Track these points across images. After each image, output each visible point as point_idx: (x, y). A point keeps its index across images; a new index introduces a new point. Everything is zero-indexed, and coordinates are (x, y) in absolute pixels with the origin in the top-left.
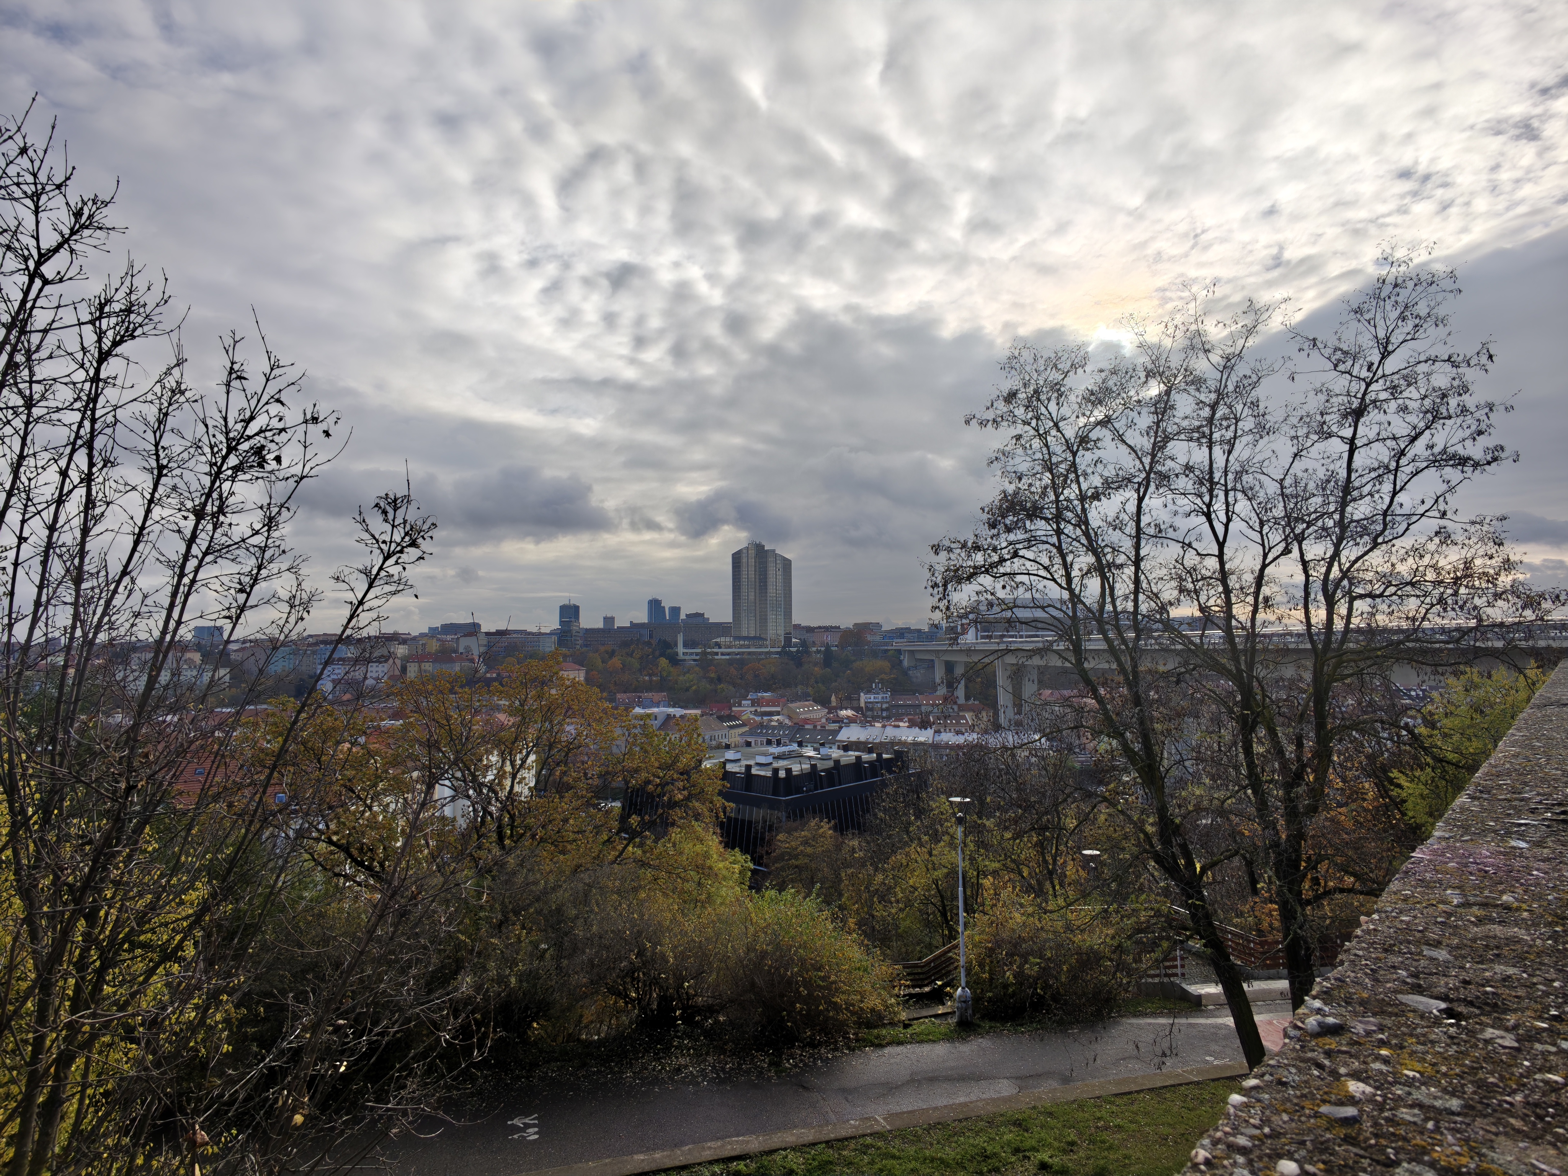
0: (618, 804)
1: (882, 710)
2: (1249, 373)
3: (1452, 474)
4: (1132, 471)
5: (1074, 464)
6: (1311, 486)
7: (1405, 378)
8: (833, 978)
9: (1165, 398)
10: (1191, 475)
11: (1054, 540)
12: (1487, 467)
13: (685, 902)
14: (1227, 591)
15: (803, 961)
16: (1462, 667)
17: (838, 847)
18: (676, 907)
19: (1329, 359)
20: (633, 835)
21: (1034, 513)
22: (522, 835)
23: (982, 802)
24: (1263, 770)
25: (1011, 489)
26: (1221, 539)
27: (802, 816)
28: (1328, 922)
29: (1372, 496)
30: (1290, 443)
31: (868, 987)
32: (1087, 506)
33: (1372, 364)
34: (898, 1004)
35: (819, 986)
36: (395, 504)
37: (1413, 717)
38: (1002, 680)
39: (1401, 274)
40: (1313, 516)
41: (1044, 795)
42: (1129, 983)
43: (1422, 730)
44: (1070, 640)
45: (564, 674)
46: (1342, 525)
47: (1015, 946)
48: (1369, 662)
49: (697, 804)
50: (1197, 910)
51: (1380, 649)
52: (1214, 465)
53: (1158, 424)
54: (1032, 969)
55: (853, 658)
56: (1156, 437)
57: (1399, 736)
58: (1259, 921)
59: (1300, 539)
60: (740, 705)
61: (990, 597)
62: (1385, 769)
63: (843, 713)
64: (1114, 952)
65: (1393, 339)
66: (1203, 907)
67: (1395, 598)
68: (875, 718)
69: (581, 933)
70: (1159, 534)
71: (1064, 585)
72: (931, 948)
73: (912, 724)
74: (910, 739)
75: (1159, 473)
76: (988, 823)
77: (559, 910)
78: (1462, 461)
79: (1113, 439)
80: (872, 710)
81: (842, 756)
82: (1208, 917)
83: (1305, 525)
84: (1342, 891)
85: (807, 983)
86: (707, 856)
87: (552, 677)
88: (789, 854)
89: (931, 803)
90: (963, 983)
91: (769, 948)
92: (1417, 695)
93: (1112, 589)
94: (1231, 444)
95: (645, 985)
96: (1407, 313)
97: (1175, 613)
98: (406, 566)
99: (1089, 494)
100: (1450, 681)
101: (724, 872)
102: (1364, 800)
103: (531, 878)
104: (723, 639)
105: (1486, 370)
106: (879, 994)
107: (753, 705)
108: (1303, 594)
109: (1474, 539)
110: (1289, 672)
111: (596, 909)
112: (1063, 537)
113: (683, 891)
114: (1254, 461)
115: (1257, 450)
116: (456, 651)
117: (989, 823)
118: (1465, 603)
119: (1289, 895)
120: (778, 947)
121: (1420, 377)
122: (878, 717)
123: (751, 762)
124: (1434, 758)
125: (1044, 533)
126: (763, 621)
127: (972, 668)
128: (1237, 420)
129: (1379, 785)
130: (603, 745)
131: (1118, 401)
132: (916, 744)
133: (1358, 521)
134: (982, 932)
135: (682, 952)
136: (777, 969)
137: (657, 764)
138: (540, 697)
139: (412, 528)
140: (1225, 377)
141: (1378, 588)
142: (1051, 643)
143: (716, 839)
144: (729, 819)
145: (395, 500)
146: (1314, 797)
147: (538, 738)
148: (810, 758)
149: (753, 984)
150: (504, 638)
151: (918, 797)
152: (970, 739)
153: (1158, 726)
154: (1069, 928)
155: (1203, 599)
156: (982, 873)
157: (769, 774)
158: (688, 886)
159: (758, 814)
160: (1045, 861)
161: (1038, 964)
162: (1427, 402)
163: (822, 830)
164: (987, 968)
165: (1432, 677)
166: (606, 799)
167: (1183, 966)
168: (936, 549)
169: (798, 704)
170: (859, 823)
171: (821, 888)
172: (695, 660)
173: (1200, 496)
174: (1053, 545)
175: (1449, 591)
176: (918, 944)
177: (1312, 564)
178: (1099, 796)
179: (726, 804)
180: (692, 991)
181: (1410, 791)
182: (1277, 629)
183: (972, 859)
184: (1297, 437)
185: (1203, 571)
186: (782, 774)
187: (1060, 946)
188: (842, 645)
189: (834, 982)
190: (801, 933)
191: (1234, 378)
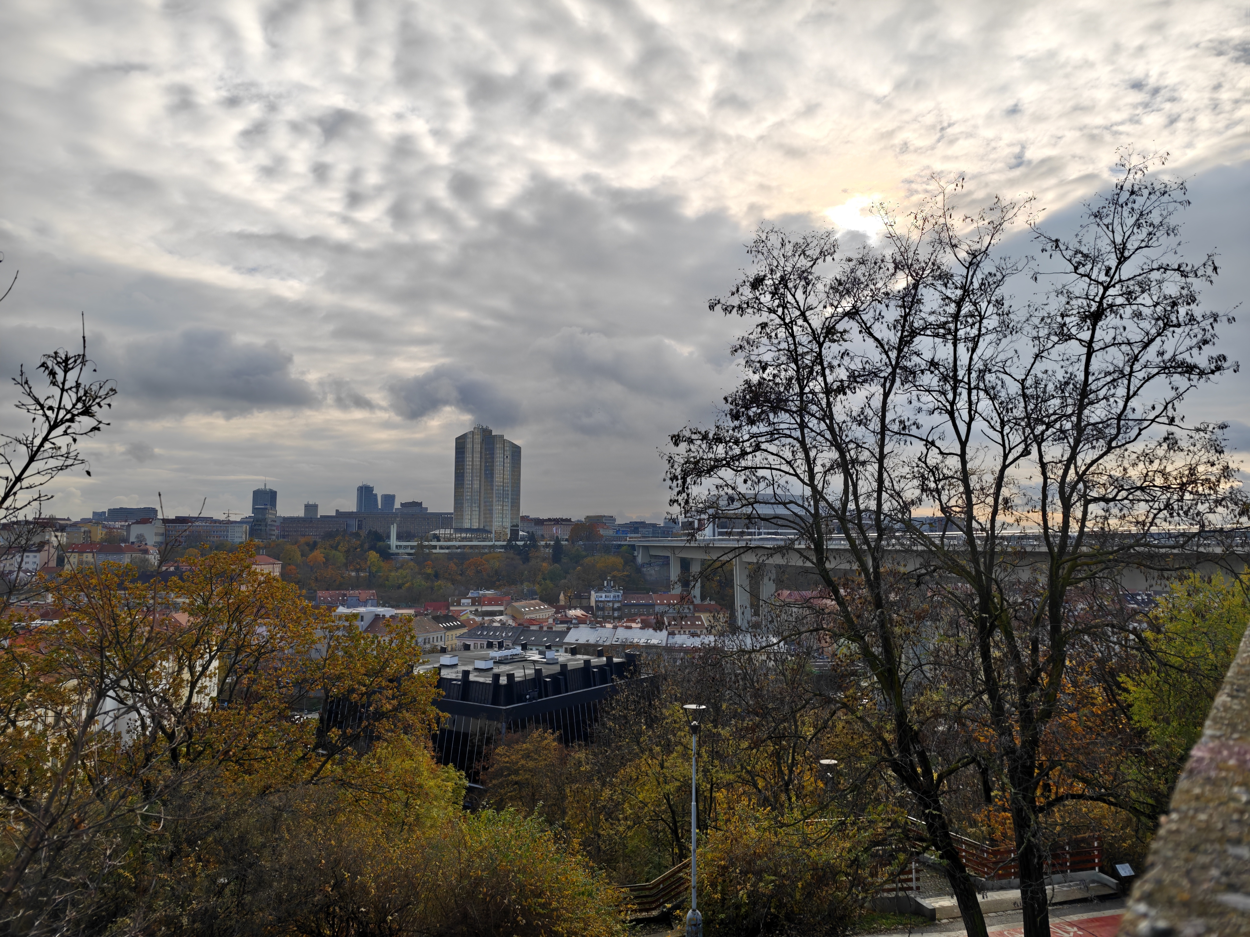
0: (316, 716)
1: (614, 610)
2: (993, 271)
3: (1179, 380)
4: (878, 365)
5: (820, 354)
6: (1051, 387)
7: (1140, 284)
8: (554, 904)
9: (913, 292)
10: (937, 372)
11: (797, 434)
12: (1211, 376)
13: (390, 825)
14: (968, 492)
15: (522, 887)
16: (1185, 573)
17: (563, 761)
18: (380, 831)
19: (1070, 261)
20: (332, 750)
21: (779, 405)
22: (201, 753)
23: (717, 709)
24: (999, 675)
25: (755, 379)
26: (963, 438)
27: (524, 727)
28: (1058, 828)
29: (1108, 400)
30: (1031, 343)
31: (592, 913)
32: (831, 399)
33: (1110, 269)
34: (624, 930)
35: (538, 914)
36: (66, 364)
37: (1140, 622)
38: (740, 579)
39: (1137, 182)
40: (1053, 418)
41: (782, 702)
42: (864, 899)
43: (1149, 635)
44: (813, 540)
45: (258, 568)
46: (1079, 428)
47: (749, 863)
48: (1100, 566)
49: (407, 715)
50: (933, 820)
51: (1111, 553)
52: (958, 363)
53: (905, 317)
54: (766, 887)
55: (584, 553)
56: (903, 331)
57: (1127, 639)
58: (992, 831)
59: (1039, 440)
60: (459, 604)
61: (730, 491)
62: (1113, 674)
63: (572, 613)
64: (850, 867)
65: (1129, 246)
66: (940, 816)
67: (1126, 502)
68: (606, 619)
69: (268, 865)
70: (904, 430)
71: (806, 480)
72: (660, 868)
73: (645, 625)
74: (642, 642)
75: (905, 368)
76: (722, 732)
77: (242, 838)
78: (1189, 369)
79: (860, 332)
80: (603, 609)
81: (569, 660)
82: (944, 826)
83: (1044, 427)
84: (1073, 797)
85: (526, 912)
86: (416, 772)
87: (242, 571)
88: (508, 769)
89: (664, 710)
90: (694, 905)
91: (485, 874)
92: (1143, 599)
93: (855, 486)
94: (975, 341)
95: (342, 921)
96: (1142, 221)
97: (917, 513)
98: (77, 437)
99: (835, 387)
100: (1174, 586)
101: (436, 791)
102: (1093, 705)
103: (210, 803)
104: (442, 531)
105: (1211, 282)
106: (605, 921)
107: (473, 604)
108: (1041, 496)
109: (1199, 446)
110: (1025, 575)
111: (287, 836)
112: (806, 431)
113: (388, 814)
114: (998, 360)
115: (1000, 349)
116: (126, 540)
117: (725, 732)
118: (1189, 508)
119: (1023, 803)
120: (494, 872)
121: (1154, 283)
122: (609, 617)
123: (469, 668)
124: (1160, 662)
125: (786, 426)
126: (489, 512)
127: (710, 566)
128: (982, 318)
129: (1108, 689)
130: (300, 648)
131: (865, 293)
132: (648, 647)
133: (1094, 424)
134: (715, 850)
135: (385, 883)
136: (493, 897)
137: (363, 671)
138: (226, 594)
139: (86, 393)
140: (971, 273)
141: (1111, 492)
142: (793, 541)
143: (428, 754)
144: (442, 731)
145: (67, 359)
146: (1048, 702)
147: (224, 641)
148: (534, 662)
149: (465, 915)
150: (184, 526)
151: (650, 704)
152: (706, 641)
153: (897, 630)
154: (806, 842)
155: (944, 499)
156: (714, 786)
157: (489, 680)
158: (394, 807)
159: (475, 725)
160: (781, 771)
161: (773, 881)
162: (1159, 309)
163: (546, 742)
164: (719, 888)
165: (1159, 582)
166: (301, 710)
167: (918, 879)
168: (676, 440)
169: (523, 603)
170: (586, 734)
171: (544, 805)
172: (409, 554)
173: (944, 393)
174: (796, 439)
175: (1175, 497)
176: (646, 865)
177: (1049, 467)
178: (837, 702)
179: (441, 714)
180: (395, 926)
181: (1136, 696)
182: (1015, 531)
183: (706, 771)
184: (1038, 338)
185: (945, 471)
186: (503, 680)
187: (795, 861)
188: (572, 539)
189: (556, 909)
190: (521, 856)
191: (979, 275)
